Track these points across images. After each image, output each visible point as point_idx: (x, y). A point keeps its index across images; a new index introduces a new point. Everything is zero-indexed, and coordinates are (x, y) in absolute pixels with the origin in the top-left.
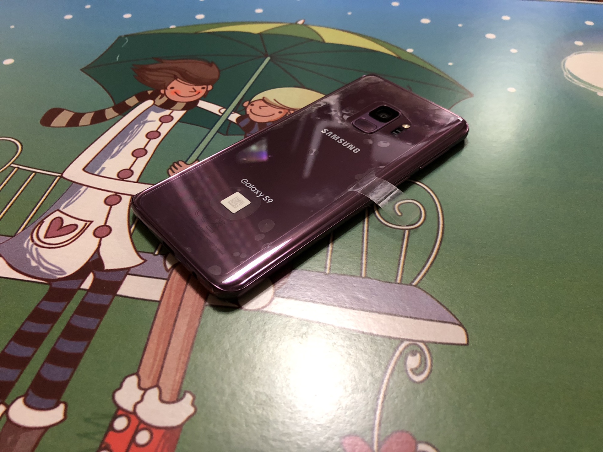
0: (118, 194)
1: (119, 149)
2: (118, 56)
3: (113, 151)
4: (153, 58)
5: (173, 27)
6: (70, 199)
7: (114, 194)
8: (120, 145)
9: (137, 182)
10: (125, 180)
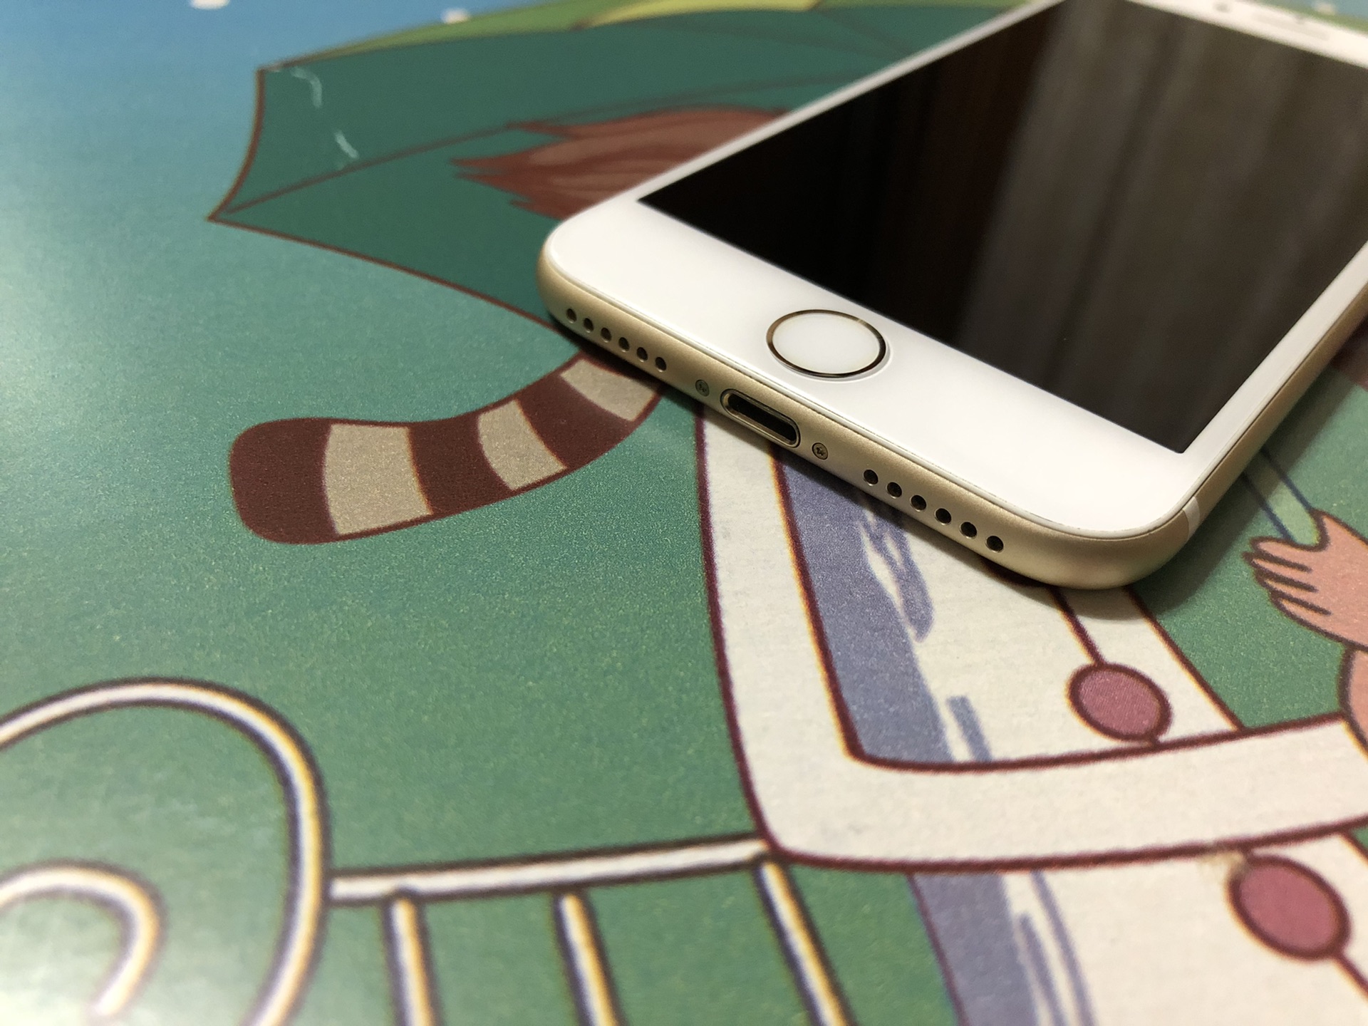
2: (341, 141)
3: (872, 581)
4: (510, 126)
5: (454, 16)
7: (1237, 858)
8: (865, 539)
9: (1241, 732)
10: (1163, 739)
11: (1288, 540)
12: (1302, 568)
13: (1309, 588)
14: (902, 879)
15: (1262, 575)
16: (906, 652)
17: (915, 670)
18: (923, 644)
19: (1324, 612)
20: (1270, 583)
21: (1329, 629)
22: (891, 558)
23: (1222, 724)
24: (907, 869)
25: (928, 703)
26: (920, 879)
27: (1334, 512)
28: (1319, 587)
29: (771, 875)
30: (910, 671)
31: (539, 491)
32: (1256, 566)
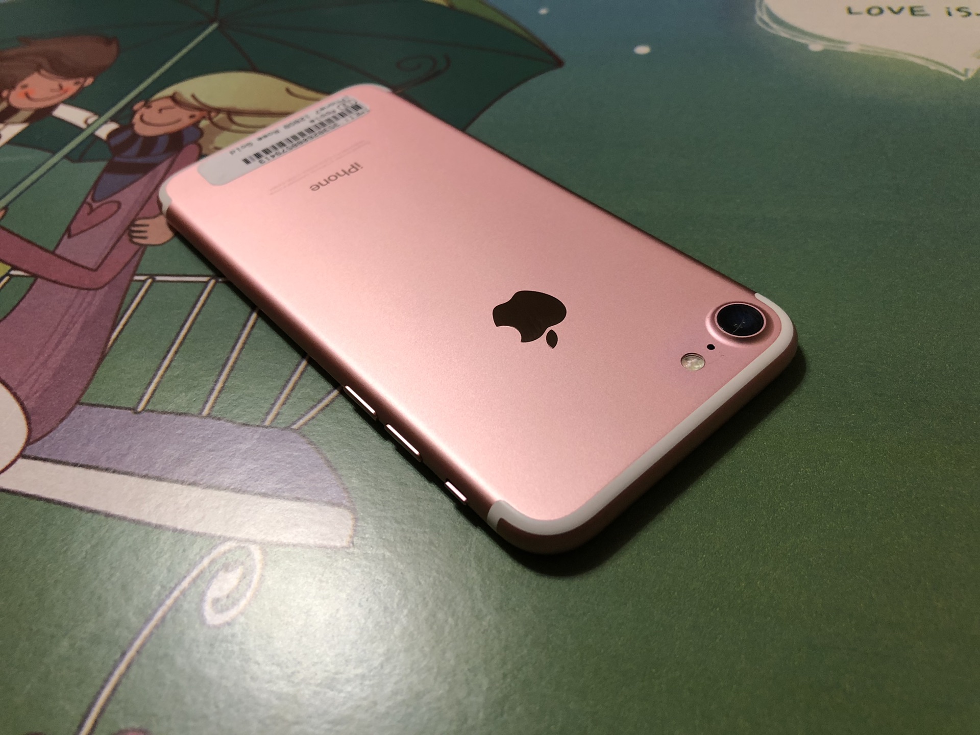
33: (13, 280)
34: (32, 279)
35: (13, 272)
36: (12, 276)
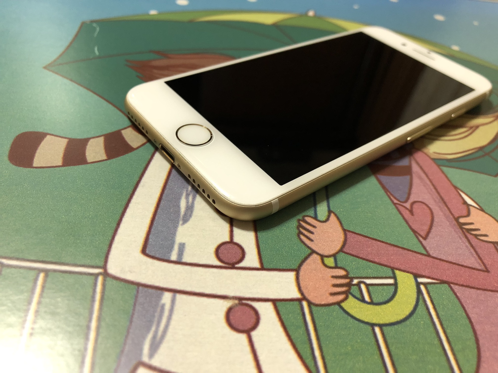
0: (244, 302)
1: (187, 202)
3: (179, 207)
4: (151, 51)
5: (153, 12)
6: (153, 329)
7: (237, 302)
9: (262, 268)
10: (237, 266)
11: (315, 218)
12: (314, 227)
13: (312, 233)
14: (136, 287)
15: (300, 226)
16: (176, 228)
17: (175, 233)
18: (182, 226)
19: (312, 240)
20: (301, 229)
21: (310, 246)
22: (188, 201)
23: (258, 265)
24: (139, 285)
25: (173, 243)
26: (141, 288)
27: (336, 213)
28: (315, 233)
29: (100, 279)
30: (173, 233)
31: (96, 164)
32: (299, 223)
33: (429, 287)
34: (446, 285)
35: (420, 280)
36: (425, 284)
